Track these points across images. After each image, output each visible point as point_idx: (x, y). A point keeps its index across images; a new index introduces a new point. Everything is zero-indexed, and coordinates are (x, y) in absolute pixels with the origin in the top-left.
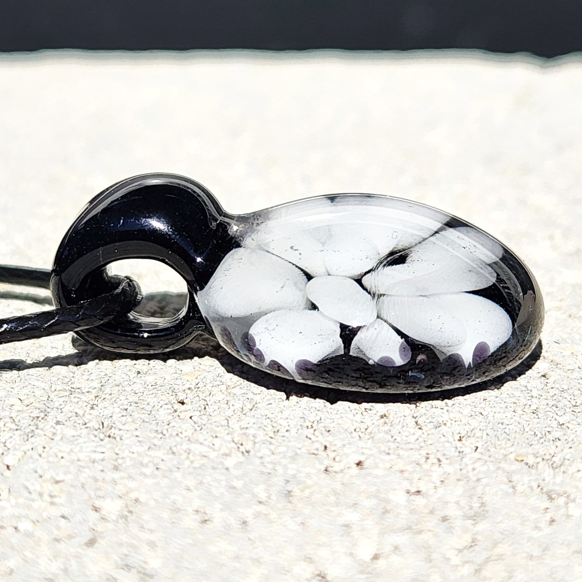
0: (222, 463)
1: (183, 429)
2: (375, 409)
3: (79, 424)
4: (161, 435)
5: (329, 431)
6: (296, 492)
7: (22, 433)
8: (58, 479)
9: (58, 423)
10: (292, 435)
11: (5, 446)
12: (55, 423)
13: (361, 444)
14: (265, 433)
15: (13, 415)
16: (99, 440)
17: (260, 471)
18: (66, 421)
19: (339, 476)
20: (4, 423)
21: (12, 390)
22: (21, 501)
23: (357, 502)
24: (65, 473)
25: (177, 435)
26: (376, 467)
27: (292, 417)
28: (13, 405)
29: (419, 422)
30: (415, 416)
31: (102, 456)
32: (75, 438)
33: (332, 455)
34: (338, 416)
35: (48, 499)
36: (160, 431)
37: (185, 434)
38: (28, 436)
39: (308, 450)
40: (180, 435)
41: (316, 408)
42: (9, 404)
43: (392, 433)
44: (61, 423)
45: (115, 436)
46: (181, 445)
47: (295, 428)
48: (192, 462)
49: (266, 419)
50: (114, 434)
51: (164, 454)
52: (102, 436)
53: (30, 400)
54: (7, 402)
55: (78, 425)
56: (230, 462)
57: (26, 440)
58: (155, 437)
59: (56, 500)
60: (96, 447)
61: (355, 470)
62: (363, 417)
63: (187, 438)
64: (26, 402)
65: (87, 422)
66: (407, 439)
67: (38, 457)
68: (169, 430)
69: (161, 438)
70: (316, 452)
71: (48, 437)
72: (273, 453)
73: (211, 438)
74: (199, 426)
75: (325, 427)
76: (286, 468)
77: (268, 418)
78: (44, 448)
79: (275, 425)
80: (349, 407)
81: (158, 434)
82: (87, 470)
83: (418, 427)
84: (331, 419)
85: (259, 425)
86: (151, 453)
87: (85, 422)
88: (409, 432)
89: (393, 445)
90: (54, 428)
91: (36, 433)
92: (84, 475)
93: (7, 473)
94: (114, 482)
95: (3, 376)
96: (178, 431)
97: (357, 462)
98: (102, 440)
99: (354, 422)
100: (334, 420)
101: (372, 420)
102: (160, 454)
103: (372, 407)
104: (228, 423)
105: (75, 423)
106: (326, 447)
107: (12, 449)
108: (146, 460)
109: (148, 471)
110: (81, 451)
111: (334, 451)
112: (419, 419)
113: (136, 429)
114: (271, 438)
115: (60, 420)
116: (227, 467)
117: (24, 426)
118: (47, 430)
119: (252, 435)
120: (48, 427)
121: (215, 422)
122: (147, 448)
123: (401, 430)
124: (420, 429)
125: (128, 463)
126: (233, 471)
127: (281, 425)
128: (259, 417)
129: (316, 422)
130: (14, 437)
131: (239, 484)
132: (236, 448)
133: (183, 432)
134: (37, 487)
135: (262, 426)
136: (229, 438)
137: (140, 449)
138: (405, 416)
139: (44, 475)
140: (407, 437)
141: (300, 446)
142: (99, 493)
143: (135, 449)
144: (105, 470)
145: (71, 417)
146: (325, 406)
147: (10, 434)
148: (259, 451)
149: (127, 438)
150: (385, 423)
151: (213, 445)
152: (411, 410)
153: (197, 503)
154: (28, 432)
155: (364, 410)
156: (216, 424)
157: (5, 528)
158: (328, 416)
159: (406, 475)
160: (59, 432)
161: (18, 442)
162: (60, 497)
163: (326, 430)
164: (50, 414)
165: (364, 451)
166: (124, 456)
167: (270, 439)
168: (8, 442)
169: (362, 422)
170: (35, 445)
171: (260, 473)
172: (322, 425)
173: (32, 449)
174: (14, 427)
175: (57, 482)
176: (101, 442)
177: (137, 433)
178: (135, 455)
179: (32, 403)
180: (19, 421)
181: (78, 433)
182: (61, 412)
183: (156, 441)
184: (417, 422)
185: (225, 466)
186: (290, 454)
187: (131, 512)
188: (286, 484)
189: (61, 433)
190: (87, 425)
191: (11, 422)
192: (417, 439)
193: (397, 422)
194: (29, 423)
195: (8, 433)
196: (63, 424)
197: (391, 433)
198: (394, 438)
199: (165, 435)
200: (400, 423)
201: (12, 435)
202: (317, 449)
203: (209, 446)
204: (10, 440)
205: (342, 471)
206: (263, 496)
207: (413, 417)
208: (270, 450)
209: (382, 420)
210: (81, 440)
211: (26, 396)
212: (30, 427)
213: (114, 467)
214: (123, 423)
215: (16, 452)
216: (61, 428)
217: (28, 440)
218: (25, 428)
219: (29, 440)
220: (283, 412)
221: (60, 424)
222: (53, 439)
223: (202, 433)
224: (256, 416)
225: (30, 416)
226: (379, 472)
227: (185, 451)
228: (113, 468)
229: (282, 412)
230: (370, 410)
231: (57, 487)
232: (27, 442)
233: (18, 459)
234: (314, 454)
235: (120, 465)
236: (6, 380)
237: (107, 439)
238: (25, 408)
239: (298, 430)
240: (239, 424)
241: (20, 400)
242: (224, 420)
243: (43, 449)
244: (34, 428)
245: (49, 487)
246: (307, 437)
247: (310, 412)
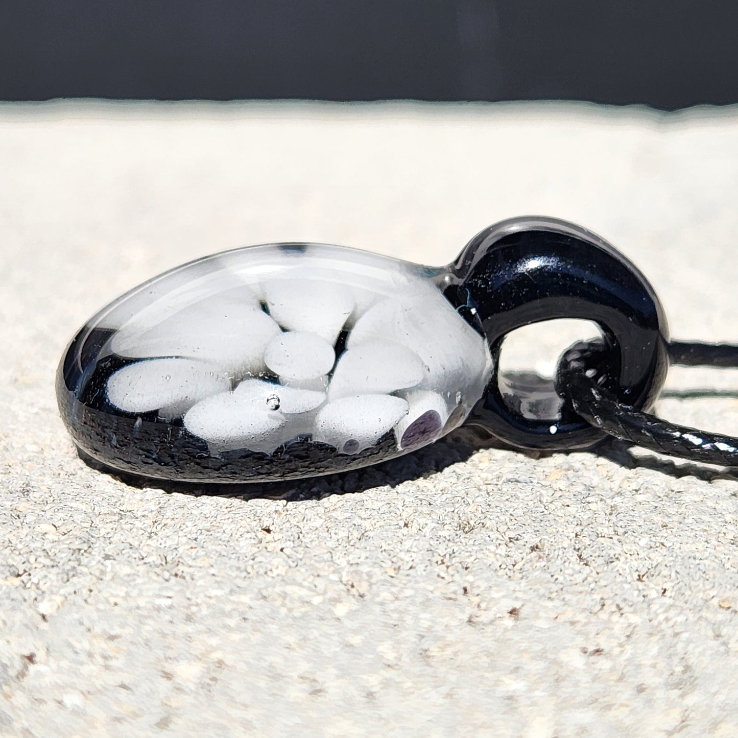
0: (330, 611)
1: (274, 565)
2: (524, 538)
3: (135, 558)
4: (244, 574)
5: (467, 568)
6: (434, 651)
7: (60, 571)
8: (113, 633)
9: (107, 557)
10: (419, 573)
11: (38, 588)
12: (103, 558)
13: (512, 585)
14: (383, 571)
15: (47, 547)
16: (163, 581)
17: (383, 622)
18: (118, 554)
19: (490, 629)
20: (35, 558)
21: (43, 513)
22: (65, 664)
23: (518, 665)
24: (123, 626)
25: (266, 573)
26: (537, 617)
27: (415, 549)
28: (46, 533)
29: (584, 556)
30: (577, 547)
31: (168, 602)
32: (131, 578)
33: (476, 600)
34: (476, 548)
35: (100, 661)
36: (243, 568)
37: (276, 572)
38: (68, 575)
39: (442, 594)
40: (269, 573)
41: (445, 537)
42: (41, 531)
43: (552, 570)
44: (111, 557)
45: (184, 575)
46: (274, 586)
47: (421, 564)
48: (290, 610)
49: (382, 552)
50: (183, 572)
51: (251, 599)
52: (167, 575)
53: (67, 527)
54: (37, 529)
55: (134, 560)
56: (341, 610)
57: (65, 580)
58: (237, 577)
59: (113, 663)
60: (160, 590)
61: (509, 622)
62: (509, 550)
63: (280, 578)
64: (63, 529)
65: (144, 555)
66: (573, 578)
67: (83, 603)
68: (255, 567)
69: (245, 577)
70: (453, 596)
71: (96, 576)
72: (397, 598)
73: (312, 577)
74: (293, 562)
75: (461, 563)
76: (417, 619)
77: (385, 550)
78: (91, 591)
79: (394, 560)
80: (489, 536)
81: (241, 572)
82: (150, 621)
83: (582, 563)
84: (467, 552)
85: (374, 561)
86: (234, 598)
87: (142, 556)
88: (573, 569)
89: (555, 588)
90: (102, 564)
91: (78, 571)
92: (147, 628)
93: (44, 626)
94: (188, 638)
95: (30, 495)
96: (266, 568)
97: (510, 610)
98: (167, 580)
99: (498, 556)
100: (472, 554)
101: (521, 553)
102: (245, 599)
103: (519, 537)
104: (332, 557)
105: (130, 558)
106: (465, 590)
107: (48, 592)
108: (228, 607)
109: (232, 622)
110: (140, 595)
111: (478, 595)
112: (584, 551)
113: (212, 566)
114: (392, 577)
115: (110, 553)
116: (337, 617)
117: (62, 562)
118: (93, 566)
119: (366, 573)
120: (94, 563)
121: (315, 556)
122: (227, 590)
123: (562, 567)
124: (586, 564)
125: (205, 611)
126: (348, 623)
127: (402, 560)
128: (372, 548)
129: (448, 556)
130: (50, 576)
131: (356, 640)
132: (346, 590)
133: (274, 570)
134: (86, 645)
135: (378, 561)
136: (335, 577)
137: (219, 593)
138: (565, 549)
139: (93, 628)
140: (572, 575)
141: (431, 588)
142: (170, 653)
143: (213, 592)
144: (174, 621)
145: (123, 550)
146: (457, 535)
147: (44, 572)
148: (378, 595)
149: (201, 578)
150: (540, 557)
151: (315, 586)
152: (571, 540)
153: (304, 667)
154: (68, 570)
155: (508, 540)
156: (316, 558)
157: (46, 703)
158: (463, 548)
159: (578, 627)
160: (109, 570)
161: (55, 583)
162: (117, 658)
163: (463, 567)
164: (95, 546)
165: (520, 595)
166: (199, 601)
167: (390, 579)
168: (41, 583)
169: (508, 556)
170: (78, 586)
171: (383, 624)
172: (458, 560)
173: (75, 592)
174: (48, 562)
175: (112, 638)
176: (167, 583)
177: (212, 571)
178: (213, 601)
179: (71, 530)
180: (55, 554)
181: (133, 571)
182: (110, 543)
183: (239, 582)
184: (581, 555)
185: (335, 615)
186: (419, 599)
187: (214, 679)
188: (420, 640)
189: (112, 571)
190: (146, 560)
191: (45, 556)
192: (586, 579)
193: (556, 556)
194: (68, 557)
195: (42, 571)
196: (115, 559)
197: (549, 571)
198: (555, 577)
199: (249, 573)
200: (559, 558)
201: (47, 574)
202: (455, 592)
203: (310, 589)
204: (44, 581)
205: (492, 622)
206: (390, 656)
207: (575, 549)
208: (392, 593)
209: (534, 554)
210: (139, 581)
211: (62, 522)
212: (70, 563)
213: (187, 617)
214: (194, 557)
215: (54, 597)
216: (111, 564)
217: (68, 580)
218: (63, 565)
219: (71, 580)
220: (403, 542)
221: (110, 559)
222: (101, 579)
223: (299, 571)
224: (368, 548)
225: (70, 549)
226: (542, 624)
227: (279, 595)
228: (185, 618)
229: (401, 543)
230: (517, 539)
231: (113, 644)
232: (68, 583)
233: (56, 607)
234: (450, 599)
235: (193, 614)
236: (35, 500)
237: (173, 579)
238: (63, 538)
239: (427, 566)
240: (347, 558)
241: (55, 526)
242: (327, 553)
243: (89, 593)
244: (75, 564)
245: (102, 645)
246: (439, 576)
247: (438, 542)
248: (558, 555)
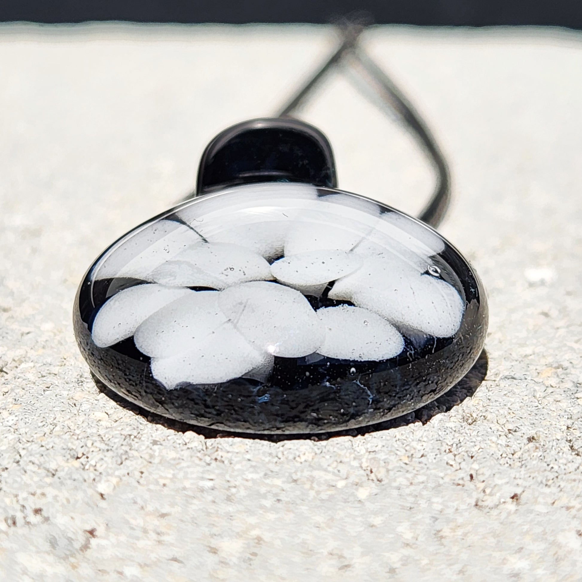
0: (353, 494)
1: (301, 451)
2: (521, 430)
3: (179, 444)
4: (276, 459)
5: (472, 457)
6: (446, 532)
7: (115, 454)
8: (164, 511)
9: (155, 443)
10: (430, 461)
11: (95, 470)
12: (151, 443)
13: (513, 473)
14: (398, 459)
15: (102, 432)
16: (204, 464)
17: (400, 505)
18: (164, 440)
19: (494, 512)
20: (91, 442)
21: (96, 402)
22: (123, 538)
23: (521, 546)
24: (172, 505)
25: (295, 458)
26: (536, 502)
27: (425, 439)
28: (100, 420)
29: (576, 447)
30: (569, 439)
31: (210, 484)
32: (177, 461)
33: (482, 486)
34: (479, 439)
35: (154, 536)
36: (274, 454)
37: (303, 459)
38: (121, 458)
39: (451, 480)
40: (297, 459)
41: (451, 428)
42: (95, 418)
43: (548, 459)
44: (158, 443)
45: (223, 459)
46: (302, 471)
47: (432, 452)
48: (318, 493)
49: (396, 441)
50: (222, 457)
51: (284, 482)
52: (208, 459)
53: (118, 415)
54: (92, 416)
55: (178, 446)
56: (363, 493)
57: (119, 462)
58: (269, 462)
59: (164, 538)
60: (203, 472)
61: (511, 506)
62: (508, 440)
63: (307, 464)
64: (115, 417)
65: (187, 441)
66: (566, 467)
67: (136, 484)
68: (285, 453)
69: (276, 462)
70: (461, 482)
71: (145, 459)
72: (411, 484)
73: (335, 463)
74: (319, 449)
75: (467, 452)
76: (429, 501)
77: (399, 440)
78: (142, 473)
79: (407, 448)
80: (491, 428)
81: (273, 457)
82: (195, 501)
83: (574, 453)
84: (472, 442)
85: (389, 449)
86: (268, 481)
87: (185, 442)
88: (567, 459)
89: (551, 475)
90: (151, 449)
91: (130, 455)
92: (194, 507)
93: (103, 504)
94: (230, 517)
95: (84, 385)
96: (295, 454)
97: (512, 495)
98: (209, 464)
99: (499, 446)
100: (476, 444)
101: (519, 444)
102: (278, 482)
103: (517, 429)
104: (352, 445)
105: (175, 444)
106: (471, 476)
107: (104, 474)
108: (263, 490)
109: (268, 503)
110: (186, 477)
111: (483, 481)
112: (575, 443)
113: (247, 452)
114: (406, 464)
115: (157, 439)
116: (359, 499)
117: (115, 446)
118: (143, 450)
119: (382, 460)
120: (143, 448)
121: (337, 444)
122: (262, 474)
123: (556, 457)
124: (578, 455)
125: (243, 493)
126: (369, 505)
127: (415, 449)
128: (388, 438)
129: (455, 445)
130: (105, 459)
131: (377, 521)
132: (366, 475)
133: (301, 456)
134: (140, 522)
135: (393, 449)
136: (355, 464)
137: (255, 476)
138: (558, 440)
139: (146, 506)
140: (566, 465)
141: (442, 475)
142: (215, 530)
143: (250, 476)
144: (216, 501)
145: (168, 436)
146: (462, 426)
147: (101, 456)
148: (395, 480)
149: (239, 462)
150: (537, 448)
151: (339, 471)
152: (563, 432)
153: (332, 544)
154: (122, 454)
155: (507, 432)
156: (338, 446)
157: (108, 573)
158: (468, 439)
159: (573, 512)
160: (157, 454)
161: (110, 466)
162: (168, 534)
163: (469, 456)
164: (144, 432)
165: (519, 482)
166: (237, 483)
167: (404, 466)
168: (98, 465)
169: (508, 446)
170: (131, 468)
171: (400, 507)
172: (464, 449)
173: (128, 474)
174: (103, 446)
175: (163, 516)
176: (208, 466)
177: (248, 456)
178: (250, 484)
179: (122, 418)
180: (109, 439)
181: (178, 456)
182: (157, 430)
183: (272, 466)
184: (572, 446)
185: (358, 498)
186: (431, 485)
187: (255, 554)
188: (434, 522)
189: (159, 455)
190: (189, 445)
191: (100, 441)
192: (578, 468)
193: (550, 447)
194: (121, 443)
195: (98, 454)
196: (161, 445)
197: (545, 460)
198: (551, 466)
199: (280, 459)
200: (553, 448)
201: (103, 457)
202: (463, 479)
203: (334, 474)
204: (100, 463)
205: (496, 506)
206: (408, 536)
207: (567, 441)
208: (407, 479)
209: (531, 445)
210: (184, 464)
211: (114, 410)
212: (123, 447)
213: (227, 498)
214: (230, 444)
215: (109, 478)
216: (159, 449)
217: (122, 463)
218: (117, 449)
219: (124, 463)
220: (415, 433)
221: (157, 444)
222: (150, 462)
223: (324, 457)
224: (384, 437)
225: (121, 435)
226: (541, 508)
227: (308, 479)
228: (226, 498)
229: (413, 433)
230: (515, 431)
231: (164, 521)
232: (122, 466)
233: (112, 487)
234: (459, 485)
235: (233, 494)
236: (88, 390)
237: (214, 463)
238: (115, 424)
239: (436, 455)
240: (365, 446)
241: (107, 414)
242: (348, 441)
243: (140, 474)
244: (127, 448)
245: (154, 522)
246: (447, 463)
247: (446, 433)
248: (553, 446)
